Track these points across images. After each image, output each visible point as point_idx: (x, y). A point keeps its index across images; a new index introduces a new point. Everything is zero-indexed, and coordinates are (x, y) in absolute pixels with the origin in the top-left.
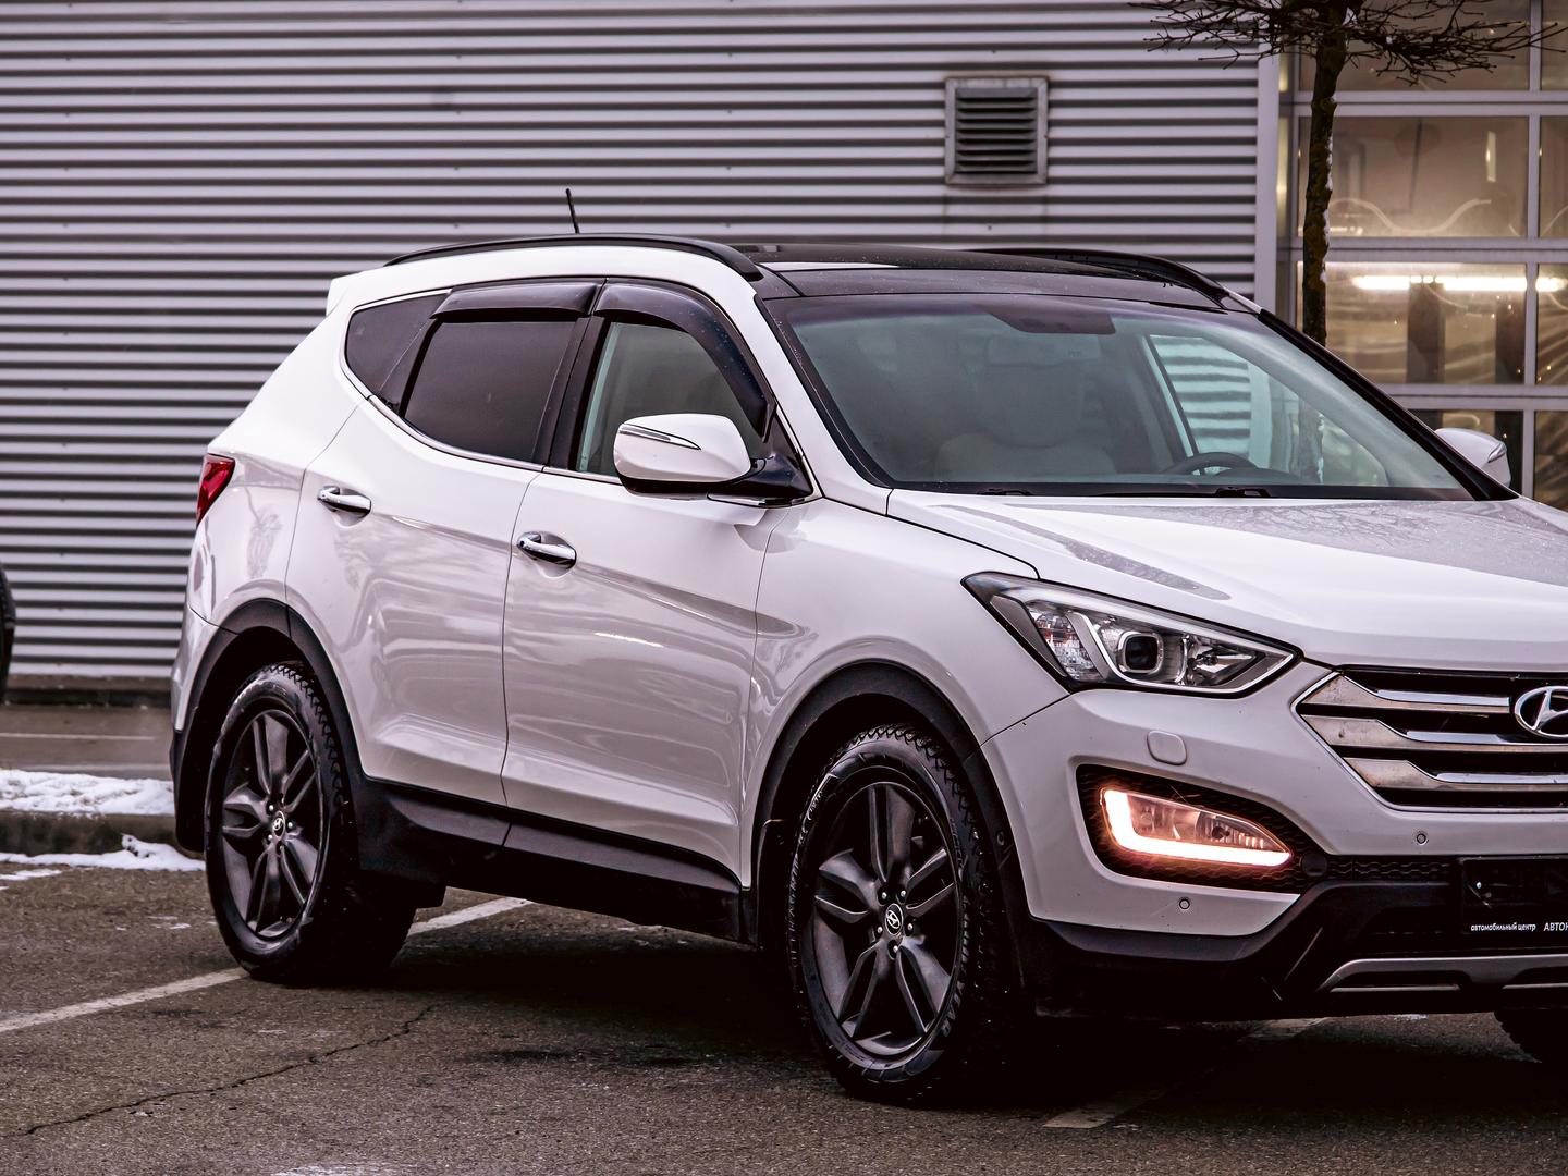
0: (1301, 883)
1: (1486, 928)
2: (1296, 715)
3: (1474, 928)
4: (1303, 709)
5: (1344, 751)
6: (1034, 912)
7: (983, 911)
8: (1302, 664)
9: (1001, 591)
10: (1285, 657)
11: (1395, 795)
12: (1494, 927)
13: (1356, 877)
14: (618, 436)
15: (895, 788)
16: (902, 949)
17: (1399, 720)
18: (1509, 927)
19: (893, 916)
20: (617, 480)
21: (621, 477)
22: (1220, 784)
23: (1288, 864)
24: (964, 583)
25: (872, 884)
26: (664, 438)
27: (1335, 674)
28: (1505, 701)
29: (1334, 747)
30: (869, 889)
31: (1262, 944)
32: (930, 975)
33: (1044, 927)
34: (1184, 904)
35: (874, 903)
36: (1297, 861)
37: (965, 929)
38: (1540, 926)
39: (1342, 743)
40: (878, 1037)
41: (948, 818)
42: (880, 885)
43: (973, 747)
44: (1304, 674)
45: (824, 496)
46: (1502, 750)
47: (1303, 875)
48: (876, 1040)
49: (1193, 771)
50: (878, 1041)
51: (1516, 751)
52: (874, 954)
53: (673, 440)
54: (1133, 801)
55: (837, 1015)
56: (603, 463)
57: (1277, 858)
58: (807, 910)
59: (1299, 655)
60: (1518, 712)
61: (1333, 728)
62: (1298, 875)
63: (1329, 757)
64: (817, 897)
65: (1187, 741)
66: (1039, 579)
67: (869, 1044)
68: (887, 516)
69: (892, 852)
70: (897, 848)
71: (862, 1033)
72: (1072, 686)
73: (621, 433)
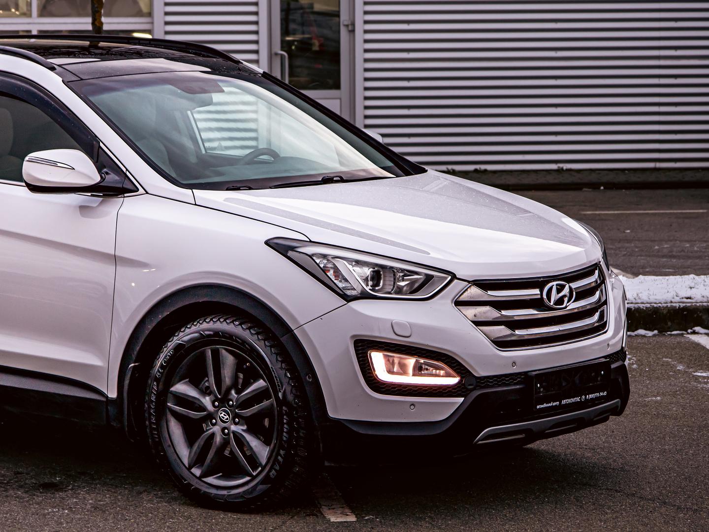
0: (463, 392)
1: (542, 406)
2: (455, 307)
3: (538, 407)
4: (458, 303)
5: (477, 323)
6: (331, 414)
7: (296, 414)
8: (456, 281)
9: (293, 249)
10: (446, 278)
11: (501, 344)
12: (545, 405)
13: (488, 387)
14: (25, 163)
15: (227, 350)
16: (234, 432)
17: (499, 305)
18: (550, 405)
19: (224, 415)
20: (24, 184)
21: (26, 183)
22: (427, 346)
23: (459, 383)
24: (267, 243)
25: (208, 398)
26: (54, 164)
27: (470, 285)
28: (537, 291)
29: (473, 322)
30: (207, 401)
31: (450, 424)
32: (255, 446)
33: (338, 422)
34: (412, 407)
35: (210, 407)
36: (462, 381)
37: (285, 424)
38: (560, 402)
39: (476, 319)
40: (215, 476)
41: (270, 366)
42: (213, 398)
43: (288, 330)
44: (457, 285)
45: (147, 193)
46: (540, 316)
47: (465, 388)
48: (214, 478)
49: (416, 340)
50: (217, 478)
51: (545, 316)
52: (213, 435)
53: (59, 165)
54: (385, 356)
55: (187, 466)
56: (16, 176)
57: (453, 381)
58: (161, 410)
59: (454, 277)
60: (545, 297)
61: (471, 312)
62: (463, 388)
63: (472, 327)
64: (169, 404)
65: (411, 325)
66: (311, 241)
67: (210, 480)
68: (196, 205)
69: (225, 381)
70: (227, 380)
71: (205, 474)
72: (348, 299)
73: (28, 161)
